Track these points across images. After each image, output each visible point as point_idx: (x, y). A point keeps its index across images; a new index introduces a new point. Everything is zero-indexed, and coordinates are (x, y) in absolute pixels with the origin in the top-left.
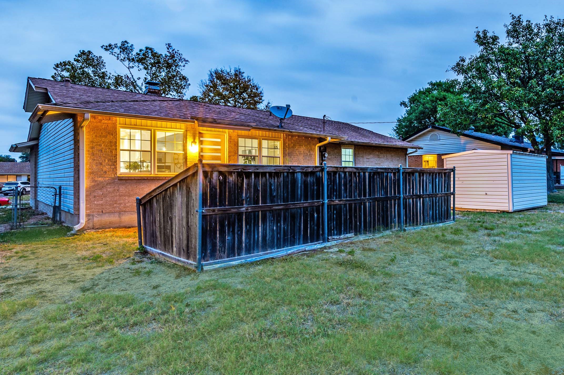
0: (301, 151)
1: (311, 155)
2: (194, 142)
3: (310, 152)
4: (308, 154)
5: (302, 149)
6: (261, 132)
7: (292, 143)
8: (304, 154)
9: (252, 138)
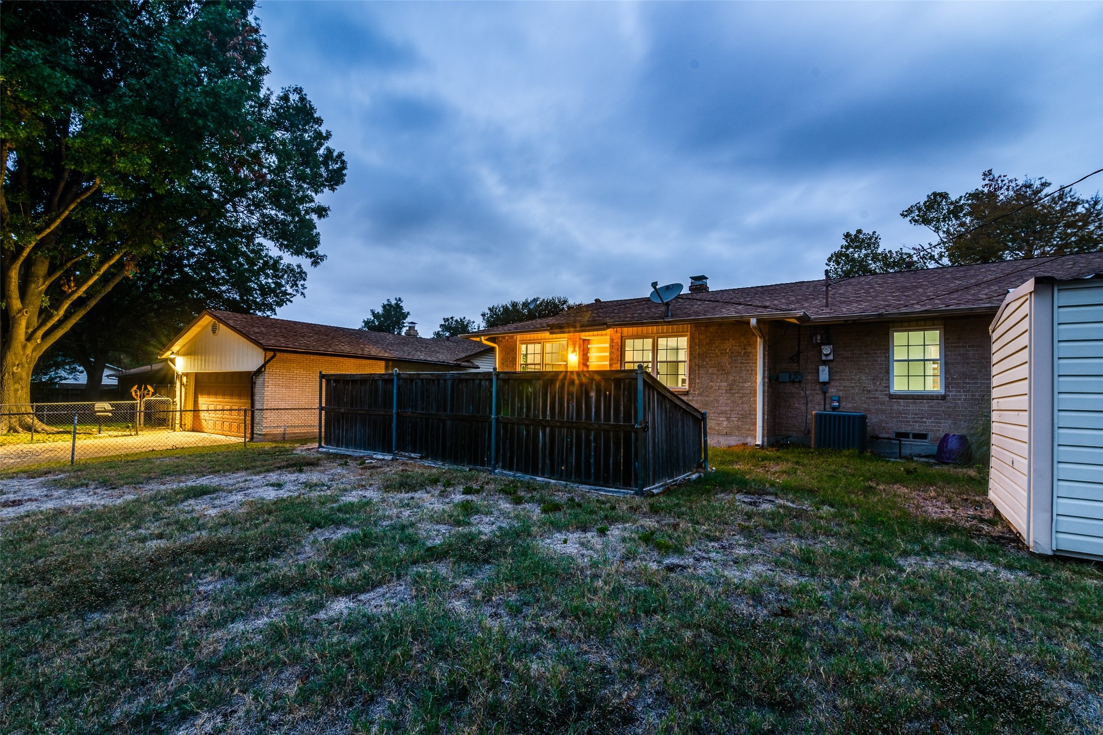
0: (726, 350)
1: (747, 354)
2: (574, 351)
3: (745, 349)
4: (740, 353)
5: (728, 345)
6: (655, 328)
7: (707, 337)
8: (732, 353)
9: (643, 337)
